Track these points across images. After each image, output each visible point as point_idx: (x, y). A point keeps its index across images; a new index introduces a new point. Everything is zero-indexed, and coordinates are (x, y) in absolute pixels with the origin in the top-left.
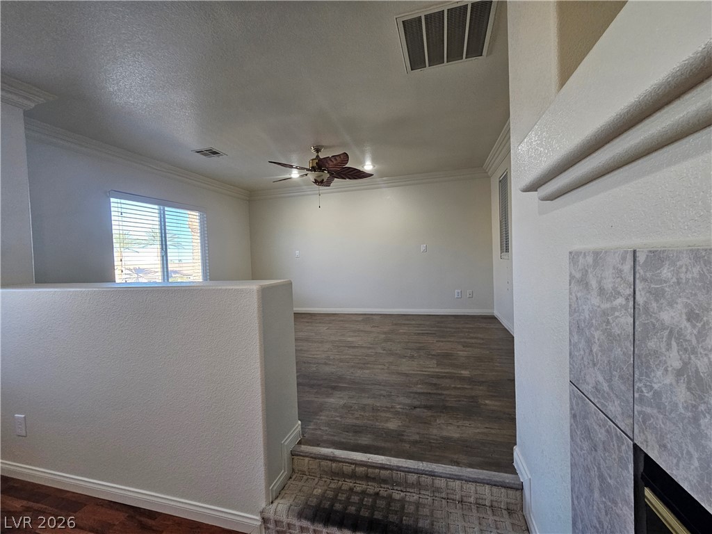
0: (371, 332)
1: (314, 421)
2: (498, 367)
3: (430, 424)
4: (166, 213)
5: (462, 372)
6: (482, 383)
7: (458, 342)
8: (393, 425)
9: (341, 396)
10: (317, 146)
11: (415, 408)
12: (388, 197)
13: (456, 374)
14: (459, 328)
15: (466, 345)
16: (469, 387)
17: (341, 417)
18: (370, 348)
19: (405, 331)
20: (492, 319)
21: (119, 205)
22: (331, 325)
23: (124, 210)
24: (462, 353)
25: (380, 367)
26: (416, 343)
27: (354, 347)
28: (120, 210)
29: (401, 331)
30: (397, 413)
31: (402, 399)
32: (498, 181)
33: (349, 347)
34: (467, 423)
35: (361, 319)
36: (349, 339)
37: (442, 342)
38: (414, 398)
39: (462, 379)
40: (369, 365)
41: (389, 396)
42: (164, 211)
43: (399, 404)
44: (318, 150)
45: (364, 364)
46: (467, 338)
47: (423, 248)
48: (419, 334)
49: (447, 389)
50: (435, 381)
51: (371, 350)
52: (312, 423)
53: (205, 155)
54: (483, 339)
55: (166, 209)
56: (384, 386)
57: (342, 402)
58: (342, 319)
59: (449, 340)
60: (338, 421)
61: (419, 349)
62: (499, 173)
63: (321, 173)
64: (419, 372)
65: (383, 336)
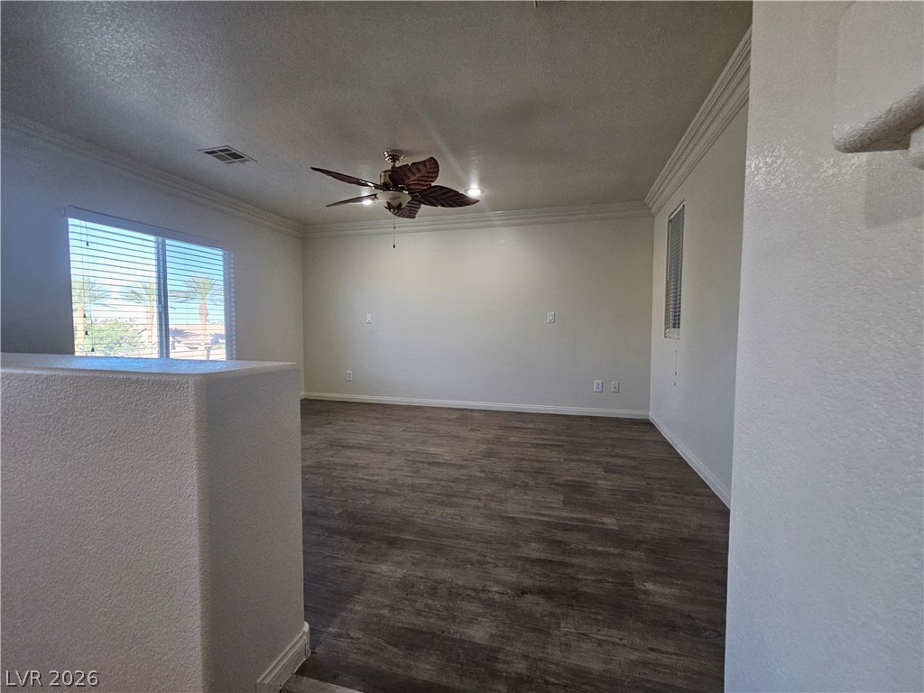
0: (465, 439)
1: (343, 613)
2: (661, 512)
3: (548, 634)
4: (167, 247)
5: (605, 520)
6: (637, 545)
7: (599, 463)
8: (480, 633)
9: (400, 559)
10: (394, 151)
11: (523, 593)
12: (503, 241)
13: (594, 522)
14: (597, 438)
15: (609, 469)
16: (617, 552)
17: (391, 608)
18: (462, 467)
19: (517, 439)
20: (647, 425)
21: (84, 231)
22: (410, 425)
23: (90, 239)
24: (604, 483)
25: (473, 503)
26: (533, 461)
27: (438, 464)
28: (84, 238)
29: (512, 439)
30: (490, 604)
31: (504, 573)
32: (667, 220)
33: (429, 463)
34: (615, 635)
35: (455, 416)
36: (433, 450)
37: (573, 461)
38: (524, 571)
39: (605, 534)
40: (455, 499)
41: (482, 563)
42: (164, 245)
43: (497, 582)
44: (394, 158)
45: (448, 496)
46: (612, 457)
47: (550, 316)
48: (538, 445)
49: (581, 553)
50: (560, 536)
51: (462, 471)
52: (337, 620)
53: (220, 158)
54: (635, 459)
55: (168, 241)
56: (477, 541)
57: (399, 573)
58: (429, 415)
59: (583, 457)
60: (384, 617)
61: (538, 472)
62: (670, 208)
63: (398, 193)
64: (534, 517)
65: (483, 447)
